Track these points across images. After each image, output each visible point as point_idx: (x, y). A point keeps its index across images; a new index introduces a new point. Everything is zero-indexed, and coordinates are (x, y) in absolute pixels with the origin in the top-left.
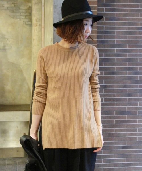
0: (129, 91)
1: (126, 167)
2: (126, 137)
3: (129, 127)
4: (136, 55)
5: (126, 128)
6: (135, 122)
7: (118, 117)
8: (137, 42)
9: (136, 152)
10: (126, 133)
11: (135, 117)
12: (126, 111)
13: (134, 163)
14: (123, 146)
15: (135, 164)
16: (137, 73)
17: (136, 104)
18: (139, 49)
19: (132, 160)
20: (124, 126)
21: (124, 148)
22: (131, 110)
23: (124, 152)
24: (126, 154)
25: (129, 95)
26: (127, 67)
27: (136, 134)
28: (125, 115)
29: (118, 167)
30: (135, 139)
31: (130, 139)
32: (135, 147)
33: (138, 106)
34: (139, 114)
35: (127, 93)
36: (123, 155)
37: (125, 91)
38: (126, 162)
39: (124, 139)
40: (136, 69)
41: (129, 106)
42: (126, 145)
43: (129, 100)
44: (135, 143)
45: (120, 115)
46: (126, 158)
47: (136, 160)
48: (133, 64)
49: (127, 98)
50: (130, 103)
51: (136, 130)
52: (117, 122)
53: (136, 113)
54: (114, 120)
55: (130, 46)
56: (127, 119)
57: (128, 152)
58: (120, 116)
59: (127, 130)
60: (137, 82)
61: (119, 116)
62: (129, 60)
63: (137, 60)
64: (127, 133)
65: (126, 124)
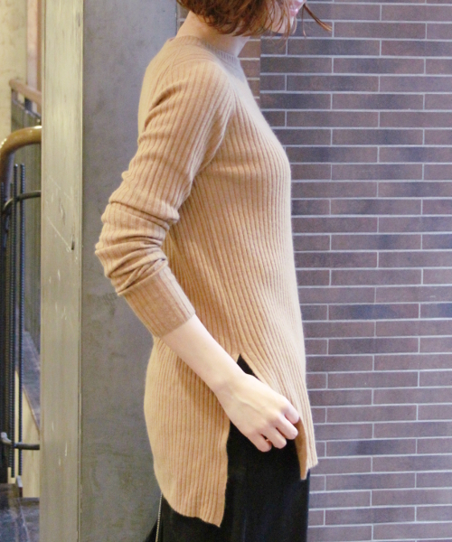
0: (387, 224)
1: (372, 525)
2: (373, 405)
3: (384, 369)
4: (414, 83)
5: (373, 371)
6: (410, 346)
7: (340, 330)
8: (419, 30)
9: (411, 464)
10: (373, 389)
11: (408, 329)
12: (375, 304)
13: (404, 509)
14: (361, 442)
15: (408, 514)
16: (417, 155)
17: (414, 277)
18: (424, 58)
19: (394, 498)
20: (365, 363)
21: (363, 448)
22: (394, 301)
23: (364, 465)
24: (372, 473)
25: (385, 242)
26: (378, 131)
27: (409, 396)
28: (368, 321)
29: (340, 523)
30: (409, 412)
31: (390, 413)
32: (408, 446)
33: (422, 285)
34: (424, 315)
35: (378, 233)
36: (360, 476)
37: (370, 225)
38: (372, 507)
39: (366, 415)
40: (412, 137)
41: (386, 283)
42: (373, 439)
43: (386, 260)
44: (409, 430)
45: (349, 321)
46: (370, 490)
47: (411, 498)
48: (401, 119)
49: (378, 251)
50: (388, 272)
51: (412, 379)
52: (336, 347)
53: (412, 312)
54: (327, 339)
55: (388, 48)
56: (375, 337)
57: (379, 465)
58: (351, 323)
59: (379, 380)
60: (417, 190)
61: (346, 324)
62: (388, 101)
63: (416, 101)
64: (376, 392)
65: (373, 355)
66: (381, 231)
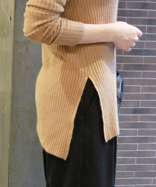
1: (138, 144)
2: (141, 93)
3: (146, 78)
5: (142, 78)
7: (128, 60)
10: (141, 86)
12: (144, 49)
13: (151, 137)
14: (134, 109)
15: (153, 140)
19: (148, 133)
20: (138, 75)
21: (135, 111)
22: (153, 48)
23: (136, 118)
24: (139, 122)
28: (141, 56)
29: (124, 143)
31: (148, 97)
35: (147, 18)
36: (134, 123)
37: (144, 14)
38: (138, 136)
39: (138, 97)
41: (150, 40)
42: (140, 107)
43: (150, 29)
45: (132, 56)
46: (138, 129)
49: (147, 26)
50: (151, 35)
52: (126, 67)
54: (122, 64)
56: (143, 64)
57: (142, 118)
58: (133, 57)
59: (143, 82)
61: (131, 57)
64: (142, 87)
65: (142, 71)
66: (148, 17)
